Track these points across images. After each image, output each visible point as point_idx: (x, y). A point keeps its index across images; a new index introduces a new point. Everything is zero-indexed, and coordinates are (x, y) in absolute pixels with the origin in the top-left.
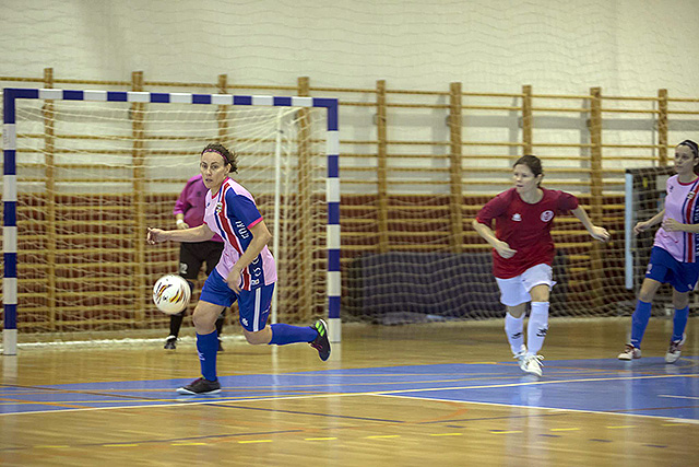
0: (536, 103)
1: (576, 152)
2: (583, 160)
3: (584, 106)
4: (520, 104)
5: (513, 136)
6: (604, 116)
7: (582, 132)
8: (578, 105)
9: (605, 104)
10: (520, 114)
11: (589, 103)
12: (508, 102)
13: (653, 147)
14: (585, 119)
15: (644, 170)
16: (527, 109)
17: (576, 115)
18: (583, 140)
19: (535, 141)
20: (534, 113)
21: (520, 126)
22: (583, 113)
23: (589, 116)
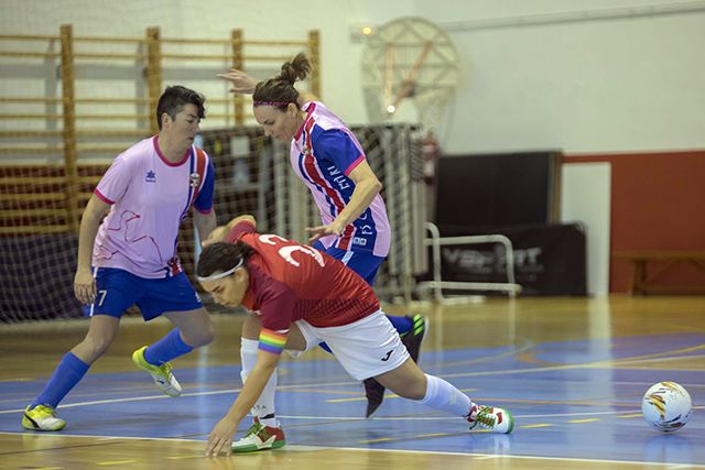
0: (78, 47)
1: (131, 110)
2: (140, 120)
3: (140, 50)
4: (58, 48)
5: (50, 89)
6: (165, 63)
7: (138, 85)
8: (131, 50)
9: (166, 49)
10: (58, 61)
11: (145, 48)
12: (43, 47)
13: (226, 102)
14: (141, 68)
15: (216, 132)
16: (67, 56)
17: (130, 63)
18: (139, 93)
19: (78, 95)
20: (77, 61)
21: (58, 76)
22: (139, 60)
23: (146, 63)
